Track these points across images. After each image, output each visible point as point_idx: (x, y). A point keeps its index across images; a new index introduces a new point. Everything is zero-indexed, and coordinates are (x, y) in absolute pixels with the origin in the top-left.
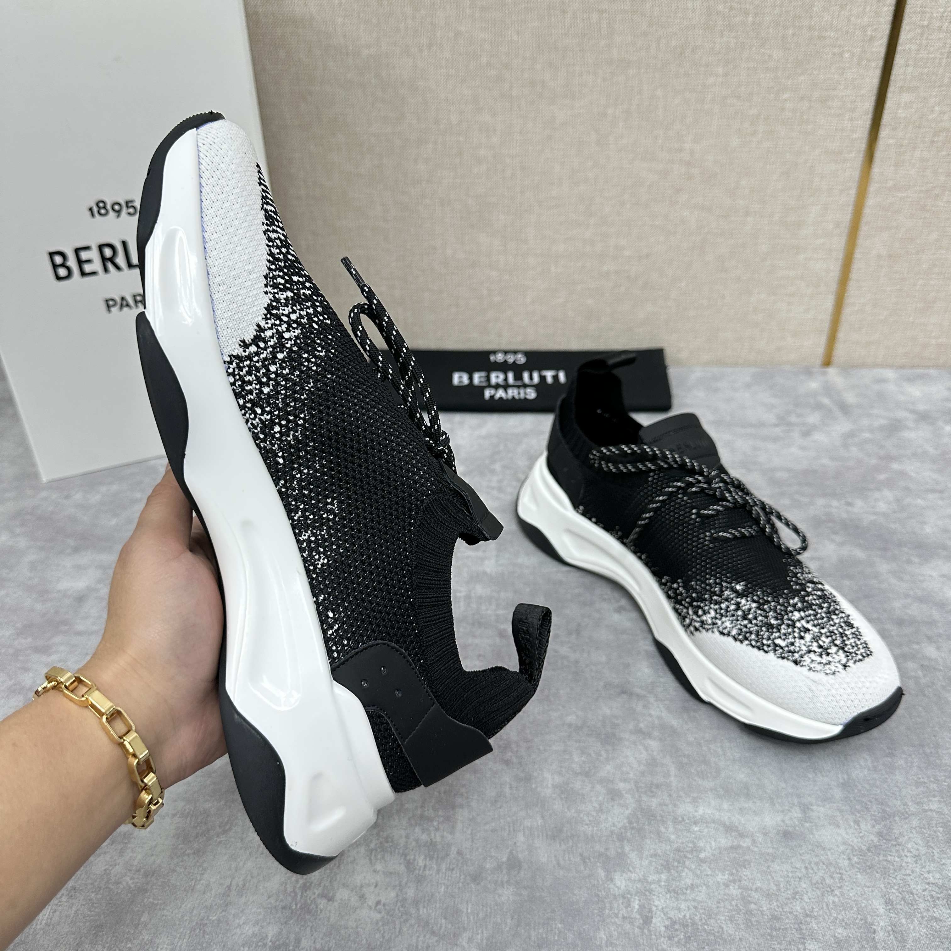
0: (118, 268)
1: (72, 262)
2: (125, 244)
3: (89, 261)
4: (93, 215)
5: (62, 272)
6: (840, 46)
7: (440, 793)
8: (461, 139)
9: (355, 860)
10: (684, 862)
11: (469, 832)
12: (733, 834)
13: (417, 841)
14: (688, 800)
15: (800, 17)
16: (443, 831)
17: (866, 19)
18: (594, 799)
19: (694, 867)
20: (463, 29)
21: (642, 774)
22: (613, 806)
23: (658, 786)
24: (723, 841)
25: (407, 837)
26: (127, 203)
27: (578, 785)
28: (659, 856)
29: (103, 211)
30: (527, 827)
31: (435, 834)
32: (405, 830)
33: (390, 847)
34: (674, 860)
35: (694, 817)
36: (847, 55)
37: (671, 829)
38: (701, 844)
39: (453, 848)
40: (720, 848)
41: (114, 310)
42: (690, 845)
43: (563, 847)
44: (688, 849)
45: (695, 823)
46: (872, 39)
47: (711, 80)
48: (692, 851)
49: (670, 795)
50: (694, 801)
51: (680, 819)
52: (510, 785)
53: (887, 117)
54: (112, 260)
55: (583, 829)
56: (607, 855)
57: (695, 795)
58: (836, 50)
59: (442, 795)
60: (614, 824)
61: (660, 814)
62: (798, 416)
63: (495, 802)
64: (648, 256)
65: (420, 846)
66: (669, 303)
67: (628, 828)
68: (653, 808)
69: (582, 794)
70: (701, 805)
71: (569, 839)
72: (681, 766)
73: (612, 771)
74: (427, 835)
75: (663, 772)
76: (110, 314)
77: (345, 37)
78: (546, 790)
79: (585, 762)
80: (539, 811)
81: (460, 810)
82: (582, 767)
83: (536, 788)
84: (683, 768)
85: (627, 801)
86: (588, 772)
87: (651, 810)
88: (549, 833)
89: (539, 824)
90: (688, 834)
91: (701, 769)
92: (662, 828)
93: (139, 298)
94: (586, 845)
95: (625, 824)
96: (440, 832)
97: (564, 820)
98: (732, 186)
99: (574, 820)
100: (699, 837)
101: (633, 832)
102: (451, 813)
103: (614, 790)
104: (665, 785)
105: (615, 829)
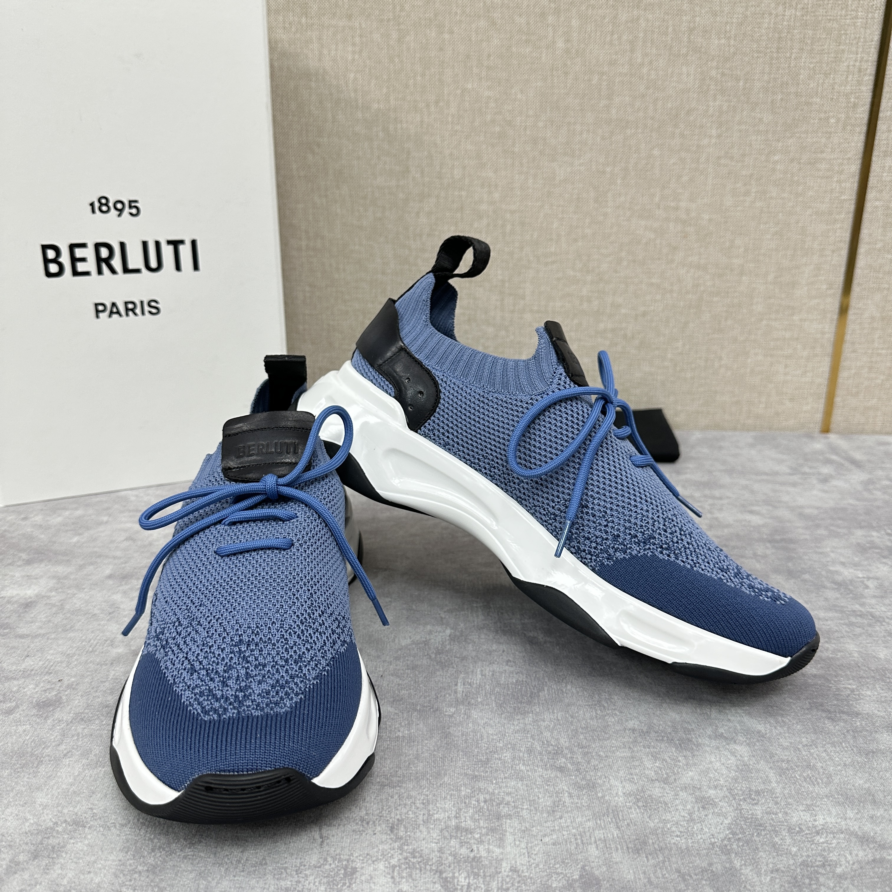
0: (113, 271)
1: (65, 259)
2: (123, 245)
3: (83, 260)
4: (93, 211)
5: (53, 268)
6: (826, 112)
7: (478, 801)
8: (463, 193)
9: (371, 878)
10: (817, 879)
11: (523, 845)
12: (872, 846)
13: (455, 856)
14: (801, 808)
15: (787, 84)
16: (489, 844)
17: (848, 87)
18: (680, 807)
19: (832, 885)
20: (469, 86)
21: (736, 780)
22: (706, 815)
23: (758, 793)
24: (861, 854)
25: (441, 850)
26: (130, 202)
27: (656, 791)
28: (783, 872)
29: (104, 208)
30: (600, 839)
32: (437, 843)
33: (419, 863)
34: (803, 876)
35: (815, 827)
36: (832, 121)
37: (788, 841)
38: (833, 856)
39: (504, 864)
40: (859, 862)
41: (103, 316)
42: (819, 858)
43: (652, 862)
44: (817, 863)
45: (818, 833)
46: (855, 106)
47: (706, 141)
48: (823, 866)
49: (776, 803)
50: (808, 808)
51: (797, 829)
52: (569, 793)
53: (872, 181)
54: (107, 261)
55: (673, 841)
56: (712, 871)
57: (809, 802)
58: (822, 115)
59: (482, 804)
60: (713, 835)
61: (770, 824)
62: (811, 468)
63: (552, 812)
64: (644, 314)
65: (459, 862)
66: (666, 364)
67: (732, 840)
68: (759, 817)
69: (664, 802)
70: (819, 812)
71: (658, 852)
72: (782, 772)
73: (696, 778)
74: (468, 849)
75: (761, 778)
76: (98, 320)
77: (356, 91)
78: (617, 798)
79: (660, 769)
80: (612, 822)
81: (508, 821)
82: (658, 773)
83: (603, 797)
84: (784, 773)
85: (724, 810)
86: (666, 779)
87: (757, 819)
88: (630, 845)
89: (615, 835)
90: (813, 846)
91: (808, 775)
92: (776, 839)
93: (130, 306)
94: (681, 859)
95: (727, 835)
96: (484, 846)
97: (648, 831)
98: (727, 244)
99: (659, 831)
100: (829, 849)
101: (741, 844)
102: (497, 824)
103: (704, 798)
104: (767, 792)
105: (716, 840)
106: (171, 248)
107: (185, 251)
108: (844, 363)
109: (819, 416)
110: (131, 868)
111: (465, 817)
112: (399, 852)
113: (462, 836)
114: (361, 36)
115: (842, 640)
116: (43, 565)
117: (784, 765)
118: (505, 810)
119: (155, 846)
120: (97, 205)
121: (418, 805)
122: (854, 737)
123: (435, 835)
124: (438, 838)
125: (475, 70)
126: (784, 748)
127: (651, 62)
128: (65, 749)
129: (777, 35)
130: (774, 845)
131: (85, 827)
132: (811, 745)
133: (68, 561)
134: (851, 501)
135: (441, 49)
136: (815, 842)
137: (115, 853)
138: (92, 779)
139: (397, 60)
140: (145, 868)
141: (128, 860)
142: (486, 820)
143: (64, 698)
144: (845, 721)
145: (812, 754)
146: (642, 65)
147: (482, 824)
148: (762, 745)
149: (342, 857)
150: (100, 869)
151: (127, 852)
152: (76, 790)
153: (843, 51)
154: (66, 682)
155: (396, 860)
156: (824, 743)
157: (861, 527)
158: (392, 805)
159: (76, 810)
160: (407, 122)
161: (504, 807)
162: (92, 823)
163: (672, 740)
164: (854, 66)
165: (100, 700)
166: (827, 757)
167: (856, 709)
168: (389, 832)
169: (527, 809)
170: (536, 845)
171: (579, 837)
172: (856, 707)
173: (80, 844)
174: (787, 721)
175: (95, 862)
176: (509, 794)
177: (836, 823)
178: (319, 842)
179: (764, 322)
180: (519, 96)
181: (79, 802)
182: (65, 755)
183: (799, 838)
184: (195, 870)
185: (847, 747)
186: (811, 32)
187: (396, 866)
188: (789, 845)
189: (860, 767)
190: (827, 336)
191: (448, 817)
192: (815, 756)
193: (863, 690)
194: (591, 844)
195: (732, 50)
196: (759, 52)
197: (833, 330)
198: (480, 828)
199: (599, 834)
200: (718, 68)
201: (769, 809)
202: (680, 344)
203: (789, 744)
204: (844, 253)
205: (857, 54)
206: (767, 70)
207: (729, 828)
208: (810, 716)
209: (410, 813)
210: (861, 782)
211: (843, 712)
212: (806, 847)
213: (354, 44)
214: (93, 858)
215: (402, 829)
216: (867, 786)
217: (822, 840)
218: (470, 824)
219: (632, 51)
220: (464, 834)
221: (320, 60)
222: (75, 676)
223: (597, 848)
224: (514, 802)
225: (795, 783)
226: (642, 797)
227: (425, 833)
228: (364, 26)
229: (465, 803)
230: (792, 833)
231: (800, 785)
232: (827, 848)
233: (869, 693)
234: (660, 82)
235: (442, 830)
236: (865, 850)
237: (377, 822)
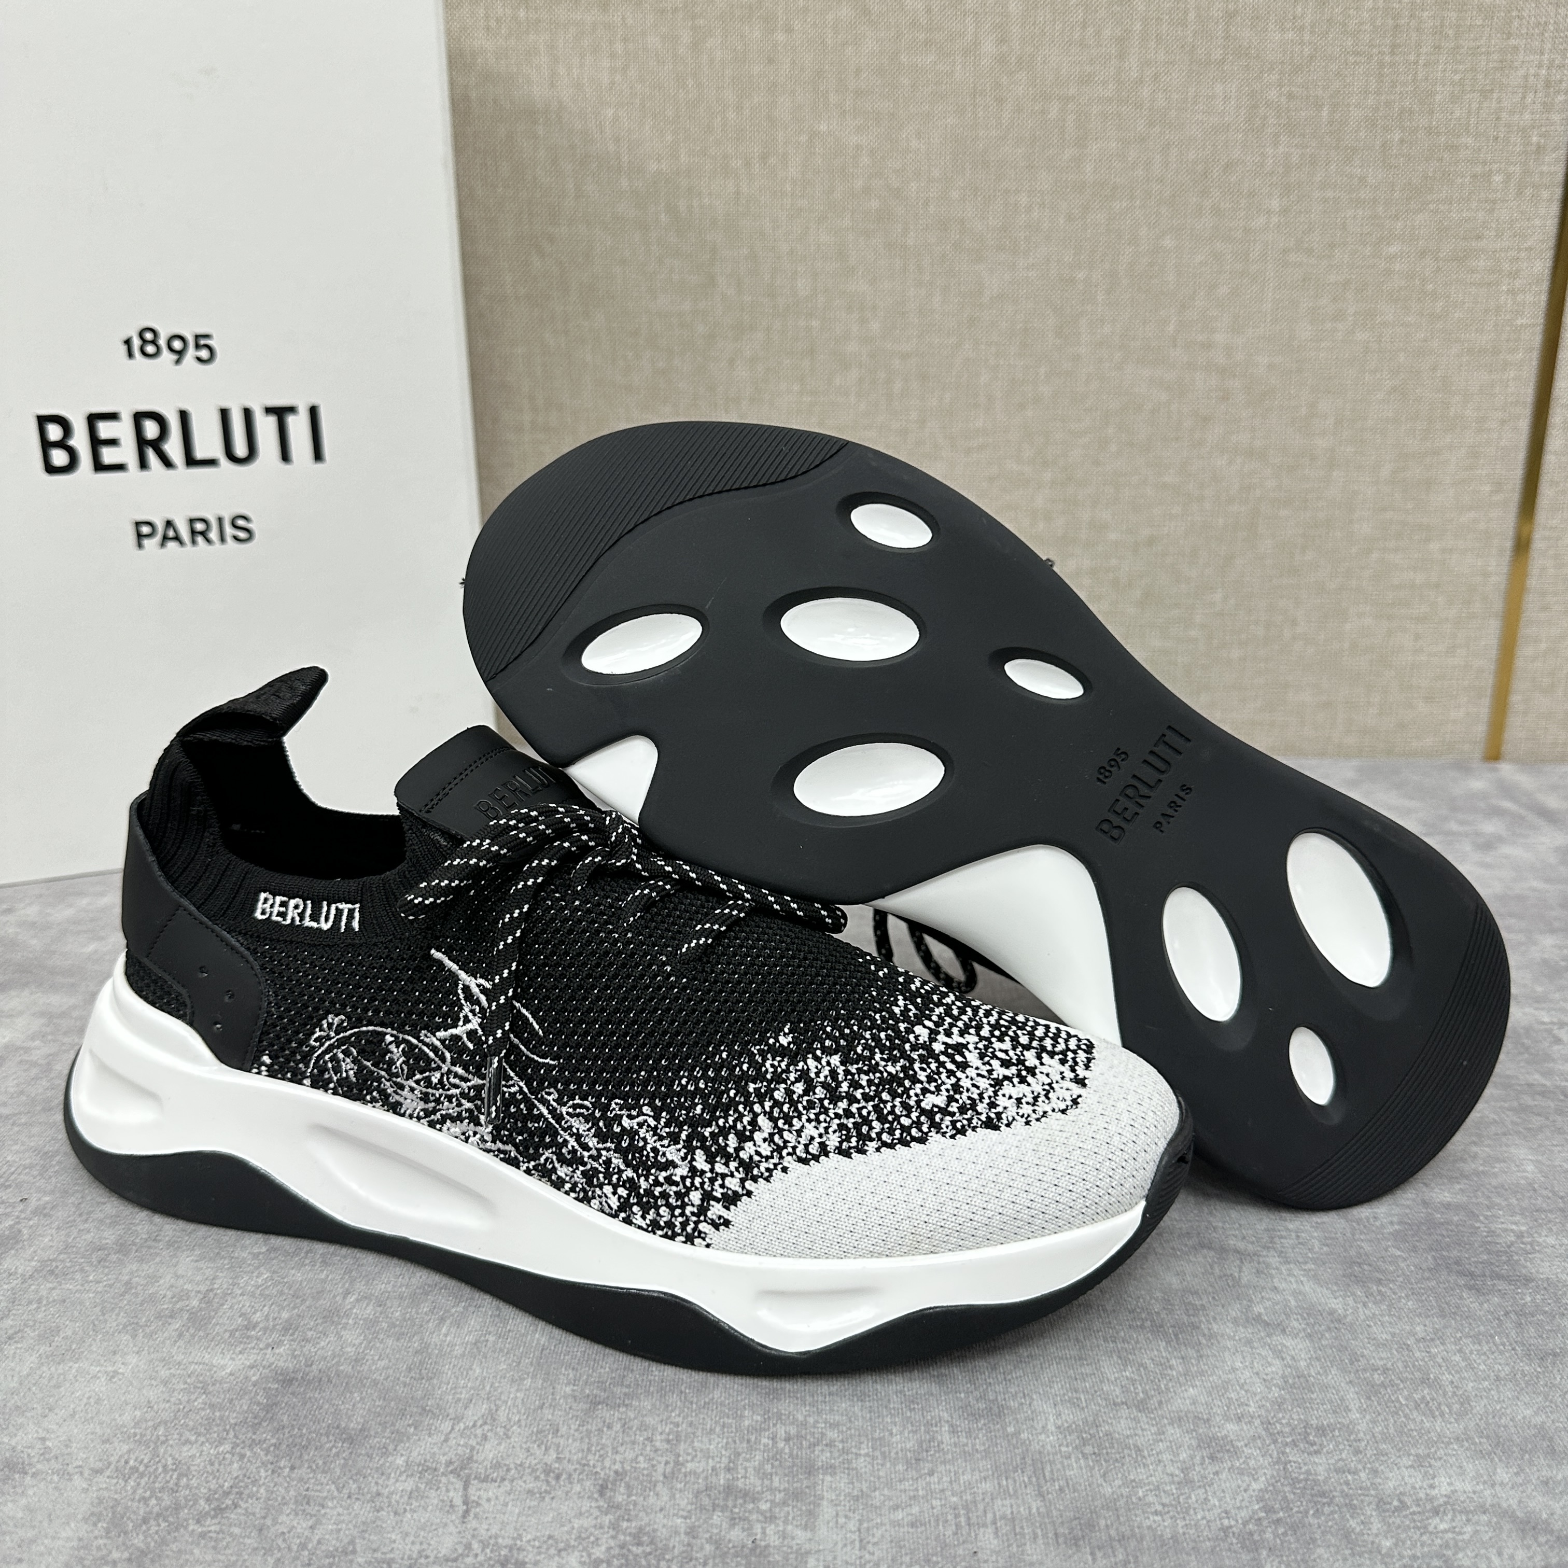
0: (167, 463)
1: (80, 441)
2: (184, 416)
3: (113, 442)
4: (130, 355)
5: (59, 457)
6: (1485, 163)
7: (773, 1438)
8: (815, 323)
11: (852, 1525)
12: (1542, 1539)
13: (717, 1543)
14: (1406, 1461)
15: (1411, 112)
16: (786, 1522)
17: (1527, 116)
18: (1166, 1457)
20: (823, 127)
21: (1279, 1404)
22: (1216, 1473)
23: (1322, 1431)
24: (1521, 1555)
25: (692, 1532)
26: (197, 337)
27: (1122, 1425)
29: (150, 349)
30: (1003, 1517)
31: (764, 1529)
32: (685, 1518)
35: (1431, 1499)
36: (1498, 178)
37: (1376, 1526)
38: (1464, 1559)
41: (150, 544)
45: (1436, 1512)
47: (1261, 220)
49: (1357, 1452)
50: (1420, 1462)
51: (1396, 1503)
52: (951, 1426)
54: (156, 445)
55: (1148, 1523)
57: (1422, 1451)
58: (1479, 169)
59: (781, 1445)
60: (1226, 1512)
61: (1342, 1491)
62: (1462, 823)
63: (915, 1461)
64: (1151, 541)
65: (724, 1555)
66: (1193, 633)
67: (1265, 1523)
68: (1321, 1478)
69: (1136, 1446)
70: (1442, 1471)
71: (1116, 1544)
72: (1371, 1391)
73: (1202, 1399)
74: (744, 1530)
75: (1331, 1402)
76: (141, 552)
77: (617, 140)
78: (1043, 1437)
79: (1133, 1382)
80: (1031, 1482)
81: (828, 1478)
82: (1128, 1391)
83: (1017, 1434)
84: (1376, 1393)
85: (1252, 1463)
86: (1142, 1401)
87: (1315, 1482)
88: (1061, 1530)
89: (1034, 1510)
90: (1425, 1538)
91: (1423, 1397)
92: (1352, 1523)
93: (199, 526)
94: (1161, 1559)
95: (1254, 1512)
96: (777, 1525)
97: (1098, 1503)
98: (1304, 411)
99: (1122, 1503)
100: (1456, 1545)
101: (1281, 1530)
102: (805, 1483)
103: (1214, 1438)
104: (1340, 1429)
105: (1233, 1523)
106: (272, 420)
107: (298, 426)
108: (1527, 631)
109: (1480, 730)
110: (100, 1554)
111: (746, 1469)
112: (612, 1532)
113: (735, 1506)
114: (625, 40)
115: (1504, 1139)
116: (26, 992)
117: (1376, 1376)
118: (823, 1457)
119: (151, 1513)
120: (136, 343)
121: (658, 1444)
122: (1520, 1325)
123: (683, 1503)
124: (689, 1507)
125: (833, 98)
126: (1380, 1345)
127: (1156, 77)
128: (12, 1327)
129: (1390, 22)
130: (1347, 1535)
131: (26, 1473)
132: (1432, 1340)
133: (73, 985)
134: (1535, 884)
135: (771, 61)
136: (1431, 1528)
137: (73, 1525)
138: (52, 1384)
139: (690, 82)
140: (126, 1555)
141: (96, 1538)
142: (786, 1475)
143: (25, 1231)
144: (1503, 1295)
145: (1433, 1357)
146: (1140, 81)
147: (776, 1483)
148: (1336, 1338)
149: (500, 1540)
150: (42, 1554)
151: (95, 1524)
152: (19, 1404)
153: (1516, 48)
154: (33, 1203)
155: (603, 1548)
156: (1459, 1335)
157: (1553, 931)
158: (609, 1443)
159: (13, 1443)
160: (710, 194)
161: (822, 1451)
162: (39, 1466)
163: (1161, 1326)
164: (1536, 75)
165: (89, 1237)
166: (1463, 1364)
167: (1524, 1271)
168: (596, 1496)
169: (867, 1455)
170: (878, 1526)
171: (962, 1512)
172: (1525, 1267)
173: (10, 1505)
174: (1389, 1293)
175: (33, 1541)
176: (834, 1426)
177: (1474, 1492)
178: (461, 1512)
179: (1375, 555)
180: (914, 144)
181: (22, 1426)
182: (10, 1338)
183: (1398, 1521)
184: (219, 1561)
185: (1504, 1345)
186: (1454, 15)
187: (602, 1561)
188: (1377, 1535)
189: (1527, 1383)
190: (1493, 579)
191: (713, 1469)
192: (1440, 1360)
193: (1540, 1235)
194: (985, 1525)
195: (1307, 51)
196: (1357, 54)
197: (1505, 569)
198: (771, 1490)
199: (1003, 1506)
200: (1281, 86)
201: (1341, 1464)
202: (1218, 596)
203: (1389, 1337)
204: (1524, 425)
205: (1542, 54)
206: (1373, 86)
207: (1260, 1499)
208: (1433, 1283)
209: (641, 1459)
210: (1528, 1412)
211: (1500, 1277)
212: (1410, 1538)
213: (613, 56)
214: (30, 1534)
215: (622, 1490)
216: (1538, 1420)
217: (1442, 1527)
218: (754, 1482)
219: (1121, 56)
220: (740, 1501)
221: (552, 85)
222: (52, 1192)
223: (996, 1533)
224: (842, 1441)
225: (1397, 1413)
226: (1093, 1436)
227: (665, 1498)
228: (630, 21)
229: (749, 1441)
230: (1384, 1511)
231: (1406, 1416)
232: (1452, 1543)
233: (1551, 1240)
234: (1173, 113)
235: (697, 1494)
236: (1529, 1547)
237: (575, 1476)
